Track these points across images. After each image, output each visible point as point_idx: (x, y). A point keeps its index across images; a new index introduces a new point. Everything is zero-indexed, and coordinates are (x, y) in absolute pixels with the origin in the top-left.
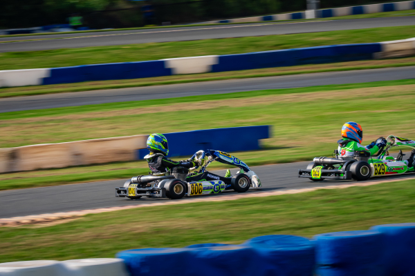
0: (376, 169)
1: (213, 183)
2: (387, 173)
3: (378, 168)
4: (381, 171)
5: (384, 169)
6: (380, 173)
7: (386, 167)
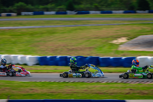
0: (130, 76)
1: (76, 74)
2: (134, 77)
3: (131, 76)
4: (132, 76)
5: (133, 76)
6: (131, 77)
7: (134, 75)
